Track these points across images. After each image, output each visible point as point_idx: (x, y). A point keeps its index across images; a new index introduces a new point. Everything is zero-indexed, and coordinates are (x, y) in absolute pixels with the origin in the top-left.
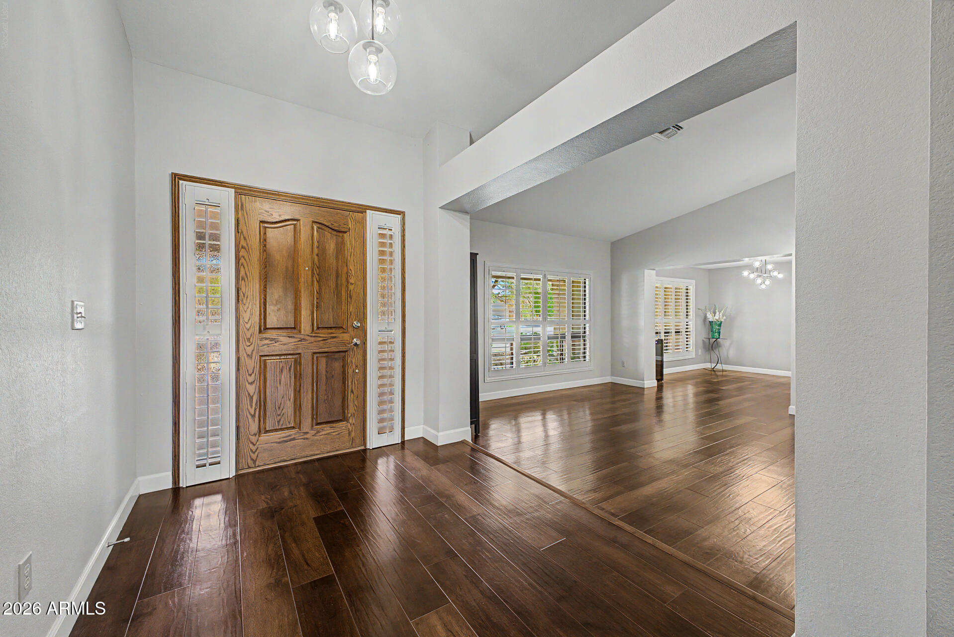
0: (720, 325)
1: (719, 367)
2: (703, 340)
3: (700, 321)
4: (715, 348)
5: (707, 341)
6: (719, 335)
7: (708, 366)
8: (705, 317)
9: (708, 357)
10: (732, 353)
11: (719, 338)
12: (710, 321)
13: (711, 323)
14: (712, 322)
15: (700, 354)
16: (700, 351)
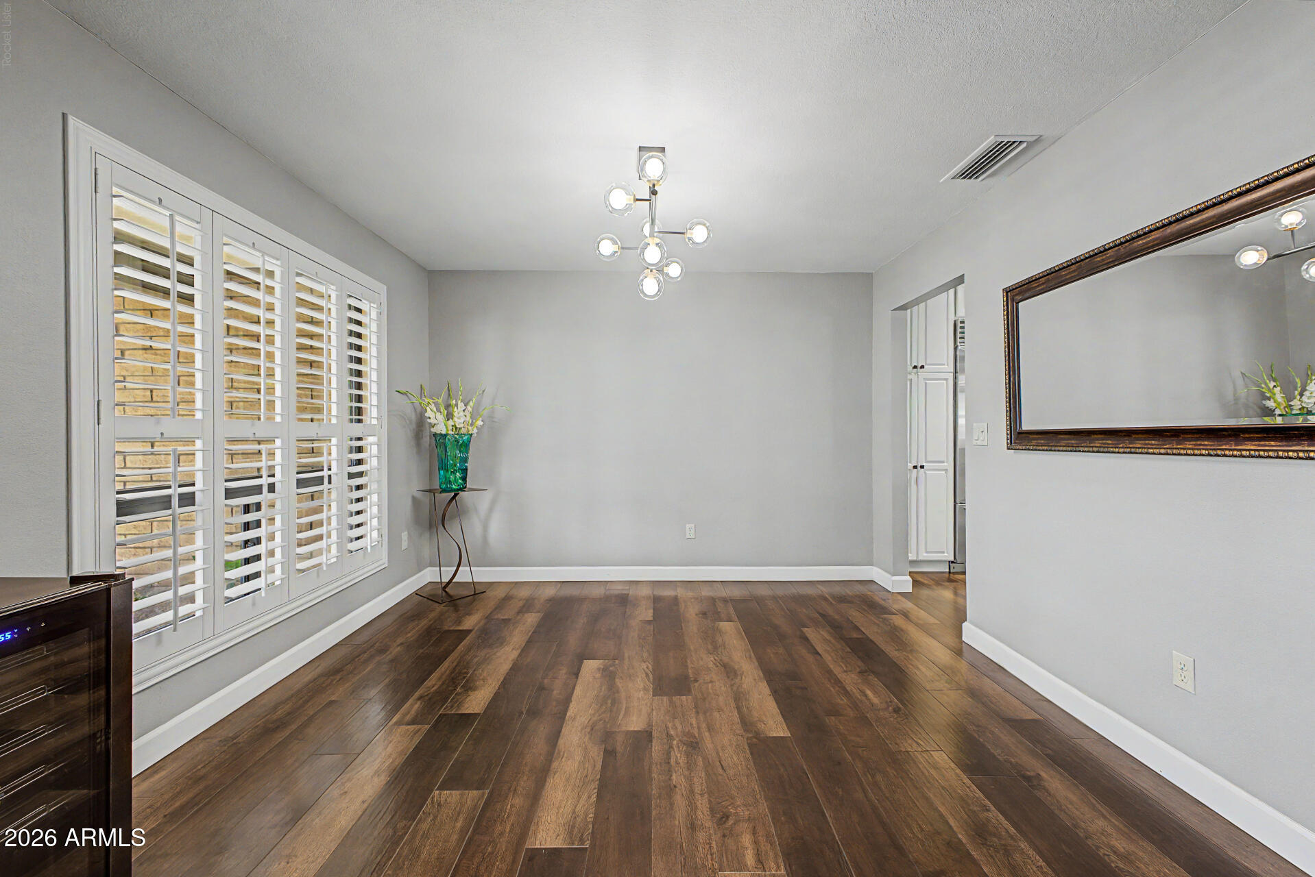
0: (464, 446)
1: (464, 576)
2: (414, 498)
3: (404, 436)
4: (452, 518)
5: (426, 499)
6: (464, 479)
7: (429, 575)
8: (421, 423)
9: (427, 551)
10: (497, 530)
11: (463, 489)
12: (435, 435)
13: (440, 439)
14: (445, 435)
15: (405, 545)
16: (405, 535)
